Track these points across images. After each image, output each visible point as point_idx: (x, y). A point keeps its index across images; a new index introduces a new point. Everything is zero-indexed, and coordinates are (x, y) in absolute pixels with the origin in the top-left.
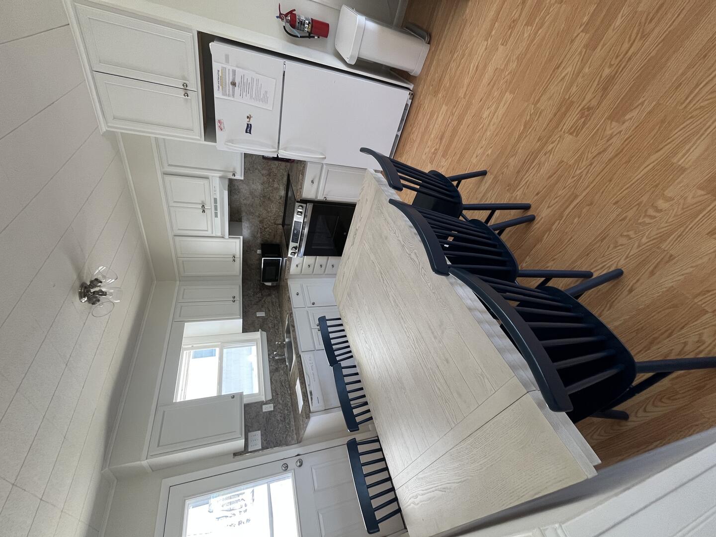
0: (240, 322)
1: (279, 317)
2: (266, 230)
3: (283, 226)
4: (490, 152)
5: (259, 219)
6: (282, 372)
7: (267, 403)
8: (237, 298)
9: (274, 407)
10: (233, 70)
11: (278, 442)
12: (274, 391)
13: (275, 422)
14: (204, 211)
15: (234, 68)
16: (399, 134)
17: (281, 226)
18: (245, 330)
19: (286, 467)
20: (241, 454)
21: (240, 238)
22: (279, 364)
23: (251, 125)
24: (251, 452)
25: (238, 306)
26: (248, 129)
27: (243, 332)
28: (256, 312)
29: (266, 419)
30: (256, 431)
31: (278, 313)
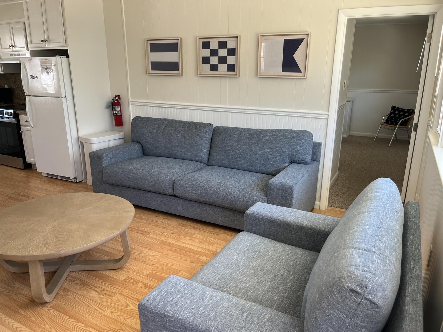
16: (59, 178)
23: (34, 78)
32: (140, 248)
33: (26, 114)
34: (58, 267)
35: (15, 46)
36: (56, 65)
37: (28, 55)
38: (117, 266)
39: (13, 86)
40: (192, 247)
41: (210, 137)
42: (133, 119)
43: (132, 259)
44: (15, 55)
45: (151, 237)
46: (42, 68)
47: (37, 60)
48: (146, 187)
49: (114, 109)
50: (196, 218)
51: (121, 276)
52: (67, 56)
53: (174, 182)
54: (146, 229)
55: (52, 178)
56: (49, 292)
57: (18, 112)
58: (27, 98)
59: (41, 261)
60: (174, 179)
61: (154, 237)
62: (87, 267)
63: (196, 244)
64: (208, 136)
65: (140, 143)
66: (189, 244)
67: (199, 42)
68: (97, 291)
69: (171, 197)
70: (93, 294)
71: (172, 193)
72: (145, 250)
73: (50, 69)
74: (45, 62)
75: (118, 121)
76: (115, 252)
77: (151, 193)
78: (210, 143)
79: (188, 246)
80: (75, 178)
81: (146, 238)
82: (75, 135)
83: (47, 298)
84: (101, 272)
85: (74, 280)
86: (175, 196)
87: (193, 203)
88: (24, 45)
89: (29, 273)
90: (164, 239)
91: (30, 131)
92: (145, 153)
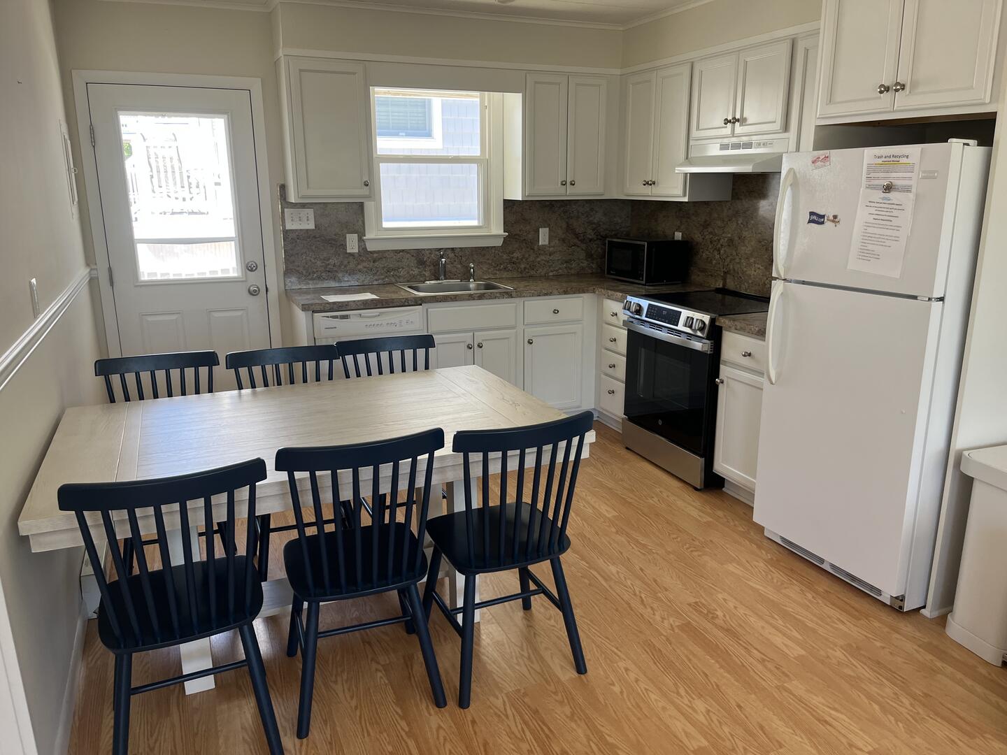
0: (518, 196)
1: (532, 273)
2: (716, 253)
3: (718, 291)
4: (616, 689)
5: (736, 238)
6: (416, 271)
7: (361, 240)
8: (570, 190)
9: (352, 255)
10: (911, 186)
11: (293, 258)
12: (382, 255)
13: (325, 255)
14: (727, 121)
15: (914, 190)
16: (826, 567)
17: (721, 286)
18: (509, 205)
19: (250, 268)
20: (281, 196)
21: (685, 195)
22: (432, 267)
23: (823, 223)
24: (283, 212)
25: (551, 190)
26: (815, 217)
27: (505, 201)
28: (549, 226)
29: (334, 240)
30: (315, 221)
31: (542, 271)
35: (742, 121)
39: (697, 237)
44: (736, 146)
46: (871, 187)
57: (723, 321)
73: (905, 188)
74: (886, 164)
80: (899, 598)
91: (762, 389)
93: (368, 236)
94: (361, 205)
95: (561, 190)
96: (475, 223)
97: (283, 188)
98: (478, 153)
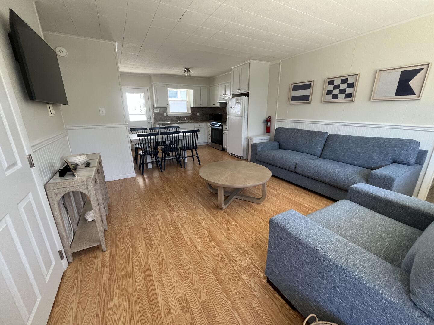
1: (196, 119)
6: (176, 119)
8: (202, 106)
11: (155, 117)
13: (161, 117)
18: (192, 108)
23: (232, 108)
24: (153, 109)
25: (198, 106)
28: (199, 112)
29: (162, 114)
30: (159, 111)
31: (198, 119)
32: (271, 196)
33: (226, 125)
34: (230, 194)
35: (226, 94)
36: (242, 101)
37: (231, 97)
38: (257, 201)
39: (223, 113)
40: (303, 204)
41: (325, 140)
42: (276, 129)
43: (266, 200)
44: (225, 98)
45: (278, 192)
46: (236, 102)
47: (234, 99)
48: (279, 165)
49: (267, 123)
50: (307, 187)
51: (259, 207)
52: (248, 96)
53: (296, 164)
54: (276, 188)
55: (233, 155)
56: (225, 204)
57: (223, 124)
58: (228, 117)
59: (224, 188)
60: (296, 162)
61: (280, 192)
62: (243, 198)
63: (305, 202)
64: (323, 140)
65: (279, 142)
66: (301, 201)
67: (326, 81)
68: (246, 211)
69: (293, 173)
70: (244, 212)
71: (294, 170)
72: (274, 198)
73: (240, 102)
74: (238, 99)
75: (268, 130)
76: (257, 195)
77: (281, 169)
78: (324, 144)
79: (300, 202)
80: (243, 157)
81: (274, 192)
82: (245, 136)
83: (224, 207)
84: (250, 202)
85: (236, 202)
86: (296, 172)
87: (306, 178)
88: (230, 93)
89: (217, 194)
90: (285, 195)
91: (227, 133)
92: (280, 147)
93: (168, 114)
94: (167, 108)
95: (200, 106)
96: (186, 112)
97: (153, 105)
98: (186, 100)
